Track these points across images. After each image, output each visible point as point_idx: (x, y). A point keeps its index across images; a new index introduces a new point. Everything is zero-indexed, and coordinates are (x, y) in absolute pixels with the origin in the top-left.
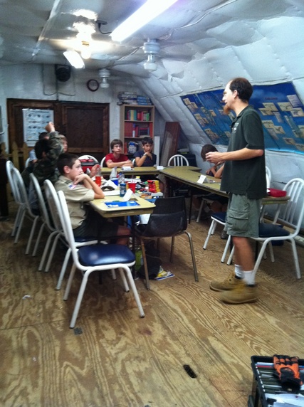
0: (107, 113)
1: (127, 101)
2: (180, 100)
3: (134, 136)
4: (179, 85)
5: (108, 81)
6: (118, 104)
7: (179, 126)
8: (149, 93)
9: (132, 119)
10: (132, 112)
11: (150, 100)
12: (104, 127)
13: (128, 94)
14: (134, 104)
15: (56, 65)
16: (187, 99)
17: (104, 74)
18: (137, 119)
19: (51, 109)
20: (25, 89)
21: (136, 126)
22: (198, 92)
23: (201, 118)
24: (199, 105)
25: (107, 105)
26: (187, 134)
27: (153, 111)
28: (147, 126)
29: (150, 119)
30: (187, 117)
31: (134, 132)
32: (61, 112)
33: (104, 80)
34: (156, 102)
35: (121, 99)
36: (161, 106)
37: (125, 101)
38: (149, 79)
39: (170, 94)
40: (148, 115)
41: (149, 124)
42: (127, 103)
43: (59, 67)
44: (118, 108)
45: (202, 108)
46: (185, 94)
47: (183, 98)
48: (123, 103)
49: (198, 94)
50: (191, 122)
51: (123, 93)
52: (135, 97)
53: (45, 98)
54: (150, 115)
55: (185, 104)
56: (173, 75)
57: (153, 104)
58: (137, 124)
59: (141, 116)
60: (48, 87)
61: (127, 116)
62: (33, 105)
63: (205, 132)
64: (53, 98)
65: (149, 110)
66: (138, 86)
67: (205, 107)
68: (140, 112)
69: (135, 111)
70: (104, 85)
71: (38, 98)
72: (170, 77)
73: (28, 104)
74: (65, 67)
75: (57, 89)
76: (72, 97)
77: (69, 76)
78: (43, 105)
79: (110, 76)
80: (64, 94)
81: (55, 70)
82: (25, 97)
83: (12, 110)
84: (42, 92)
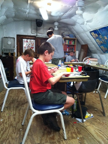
1: (65, 36)
2: (89, 33)
3: (67, 51)
4: (90, 26)
5: (58, 27)
7: (88, 46)
8: (75, 32)
9: (67, 43)
10: (67, 41)
11: (75, 36)
13: (66, 33)
14: (68, 37)
15: (37, 20)
16: (93, 33)
17: (56, 24)
18: (69, 44)
19: (34, 39)
20: (24, 31)
23: (99, 41)
24: (99, 34)
26: (91, 49)
27: (76, 41)
29: (74, 44)
30: (92, 42)
31: (68, 49)
32: (38, 41)
33: (56, 27)
34: (77, 36)
35: (62, 35)
36: (80, 38)
38: (75, 26)
39: (85, 31)
40: (73, 42)
41: (74, 46)
43: (38, 21)
45: (100, 36)
46: (92, 30)
47: (91, 32)
49: (99, 29)
50: (94, 44)
51: (64, 33)
52: (69, 34)
53: (32, 35)
55: (92, 35)
56: (87, 22)
57: (76, 38)
58: (69, 46)
59: (71, 42)
60: (33, 30)
62: (27, 37)
63: (100, 48)
64: (35, 35)
65: (74, 40)
66: (70, 30)
67: (102, 35)
71: (29, 35)
72: (85, 23)
73: (25, 37)
74: (40, 21)
75: (37, 31)
76: (43, 34)
77: (42, 25)
78: (31, 38)
79: (59, 25)
80: (39, 33)
81: (36, 22)
82: (24, 34)
83: (19, 39)
84: (31, 32)
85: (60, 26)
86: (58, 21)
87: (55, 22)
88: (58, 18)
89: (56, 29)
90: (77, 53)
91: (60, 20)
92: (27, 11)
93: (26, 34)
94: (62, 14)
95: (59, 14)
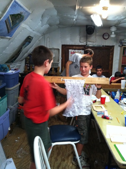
0: (113, 51)
5: (115, 33)
12: (110, 59)
15: (87, 26)
17: (113, 29)
19: (83, 49)
20: (71, 39)
33: (113, 33)
35: (121, 43)
42: (125, 45)
43: (89, 27)
48: (123, 45)
51: (123, 40)
53: (81, 44)
60: (82, 38)
61: (124, 53)
62: (74, 48)
64: (84, 44)
70: (113, 36)
71: (77, 44)
73: (72, 48)
74: (92, 27)
75: (87, 39)
76: (94, 43)
77: (94, 31)
78: (79, 48)
79: (116, 30)
80: (90, 42)
81: (86, 28)
82: (71, 44)
83: (64, 50)
85: (118, 32)
87: (111, 26)
88: (115, 22)
91: (120, 23)
93: (73, 44)
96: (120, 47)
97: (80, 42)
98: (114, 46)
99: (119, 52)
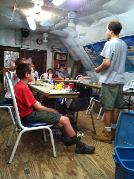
0: (46, 55)
1: (56, 50)
2: (83, 48)
3: (58, 67)
4: (83, 41)
5: (47, 39)
6: (51, 51)
7: (81, 63)
8: (67, 46)
9: (58, 58)
10: (58, 56)
11: (67, 50)
12: (44, 62)
13: (57, 46)
14: (59, 51)
15: (22, 29)
16: (87, 48)
17: (45, 35)
18: (60, 59)
19: (18, 51)
20: (6, 41)
21: (60, 62)
22: (93, 43)
23: (93, 57)
24: (93, 50)
25: (46, 51)
26: (85, 66)
27: (68, 56)
28: (65, 62)
29: (66, 59)
30: (86, 58)
31: (58, 65)
32: (23, 54)
33: (45, 38)
34: (70, 51)
35: (53, 48)
36: (72, 53)
37: (55, 50)
38: (67, 39)
39: (78, 46)
40: (65, 57)
41: (66, 61)
42: (56, 51)
43: (24, 30)
44: (51, 53)
45: (94, 52)
46: (86, 45)
47: (84, 47)
48: (54, 51)
49: (93, 44)
50: (88, 60)
51: (54, 46)
52: (60, 48)
53: (16, 46)
54: (67, 57)
55: (85, 50)
56: (81, 35)
57: (68, 52)
58: (60, 61)
59: (62, 57)
60: (17, 41)
61: (55, 57)
62: (10, 49)
63: (95, 65)
64: (19, 46)
65: (66, 55)
66: (61, 43)
67: (96, 51)
68: (62, 56)
69: (59, 55)
71: (12, 46)
72: (79, 36)
73: (7, 49)
74: (26, 30)
75: (22, 42)
76: (29, 47)
77: (28, 35)
78: (15, 50)
79: (48, 36)
80: (25, 45)
81: (22, 32)
82: (6, 45)
84: (14, 43)
85: (49, 38)
86: (48, 32)
87: (44, 33)
88: (47, 29)
89: (45, 41)
90: (69, 70)
91: (51, 31)
92: (11, 19)
93: (9, 45)
94: (52, 24)
95: (48, 24)
96: (52, 52)
97: (16, 44)
98: (47, 51)
99: (51, 57)
